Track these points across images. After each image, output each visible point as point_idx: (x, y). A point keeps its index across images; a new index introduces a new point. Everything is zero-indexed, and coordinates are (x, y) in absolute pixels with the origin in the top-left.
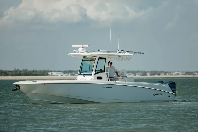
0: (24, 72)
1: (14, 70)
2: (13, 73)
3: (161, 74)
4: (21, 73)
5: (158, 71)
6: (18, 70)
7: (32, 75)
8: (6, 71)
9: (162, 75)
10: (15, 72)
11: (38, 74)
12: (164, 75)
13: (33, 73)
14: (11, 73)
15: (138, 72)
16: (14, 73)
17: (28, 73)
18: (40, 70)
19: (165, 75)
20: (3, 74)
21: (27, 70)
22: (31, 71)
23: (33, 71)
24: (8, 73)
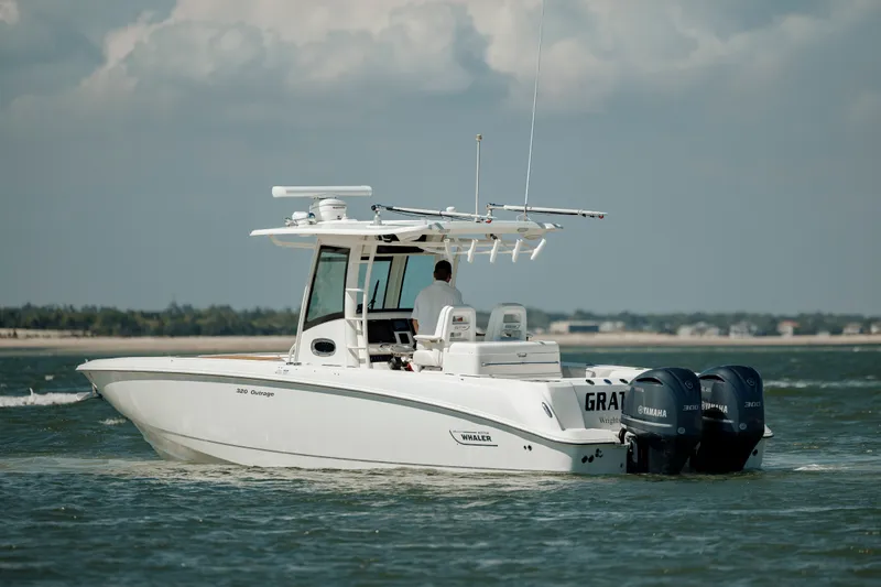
0: (213, 319)
1: (169, 312)
2: (163, 324)
3: (845, 331)
4: (201, 322)
5: (831, 316)
6: (188, 308)
7: (253, 332)
8: (132, 313)
9: (849, 334)
10: (173, 318)
11: (277, 326)
12: (857, 331)
13: (255, 323)
14: (153, 324)
15: (738, 318)
16: (168, 323)
17: (230, 323)
18: (289, 310)
19: (862, 332)
20: (119, 326)
21: (228, 308)
22: (245, 314)
23: (257, 314)
24: (141, 322)
